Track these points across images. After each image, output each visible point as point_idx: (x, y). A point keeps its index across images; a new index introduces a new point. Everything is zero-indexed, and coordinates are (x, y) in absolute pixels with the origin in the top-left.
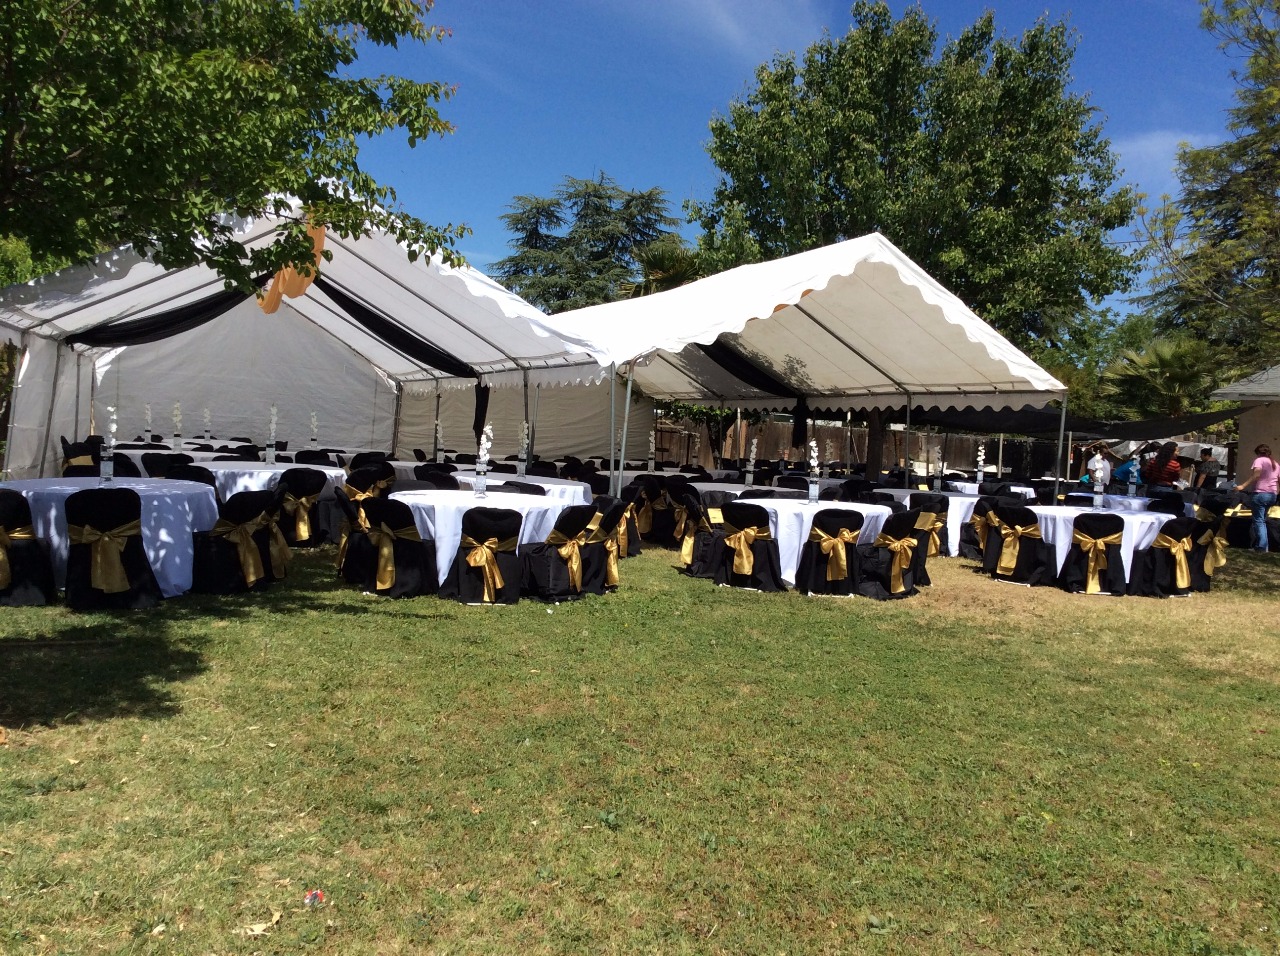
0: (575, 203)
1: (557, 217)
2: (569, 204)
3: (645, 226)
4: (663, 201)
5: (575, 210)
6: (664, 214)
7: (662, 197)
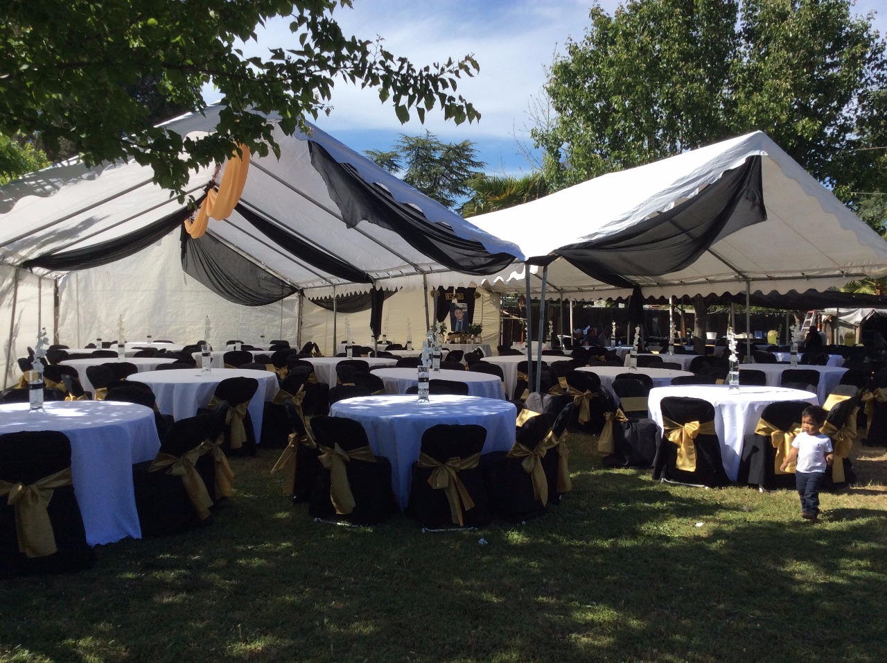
0: (408, 155)
1: (396, 166)
2: (404, 154)
3: (459, 169)
4: (471, 150)
5: (408, 160)
6: (472, 159)
7: (471, 147)
